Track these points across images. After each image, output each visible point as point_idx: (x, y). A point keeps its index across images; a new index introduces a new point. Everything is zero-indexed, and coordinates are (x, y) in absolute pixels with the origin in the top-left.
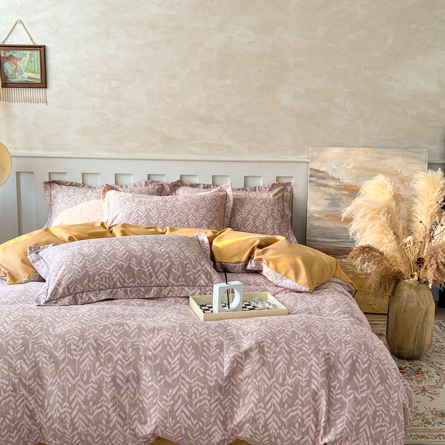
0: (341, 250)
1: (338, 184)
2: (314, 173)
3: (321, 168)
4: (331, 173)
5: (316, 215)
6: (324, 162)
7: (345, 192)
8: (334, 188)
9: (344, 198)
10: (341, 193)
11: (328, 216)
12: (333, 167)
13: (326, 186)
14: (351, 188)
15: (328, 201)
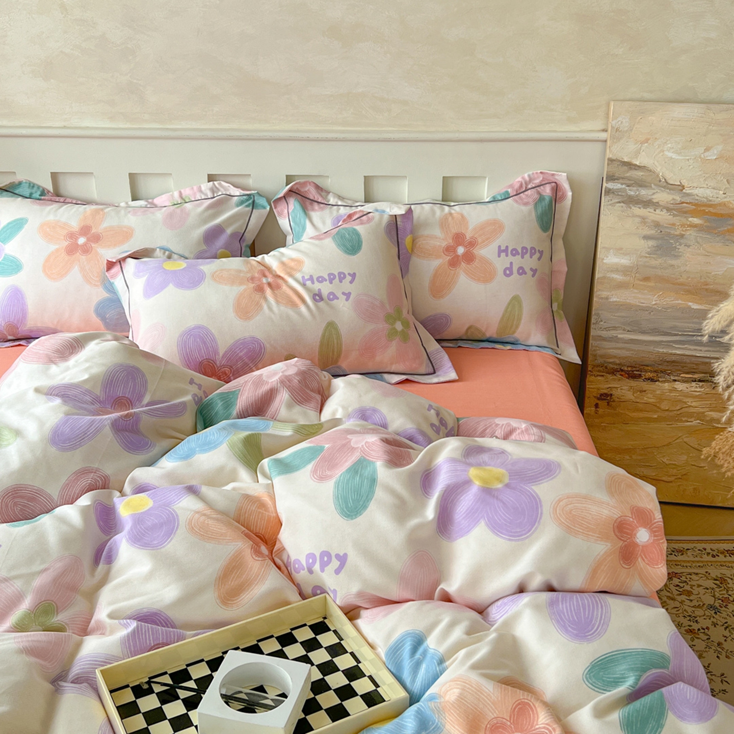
0: (673, 362)
1: (678, 198)
2: (620, 171)
3: (637, 158)
4: (661, 170)
5: (618, 277)
6: (647, 141)
7: (696, 221)
8: (668, 210)
9: (691, 234)
10: (684, 220)
11: (647, 279)
12: (670, 154)
13: (647, 203)
14: (711, 209)
15: (651, 243)
